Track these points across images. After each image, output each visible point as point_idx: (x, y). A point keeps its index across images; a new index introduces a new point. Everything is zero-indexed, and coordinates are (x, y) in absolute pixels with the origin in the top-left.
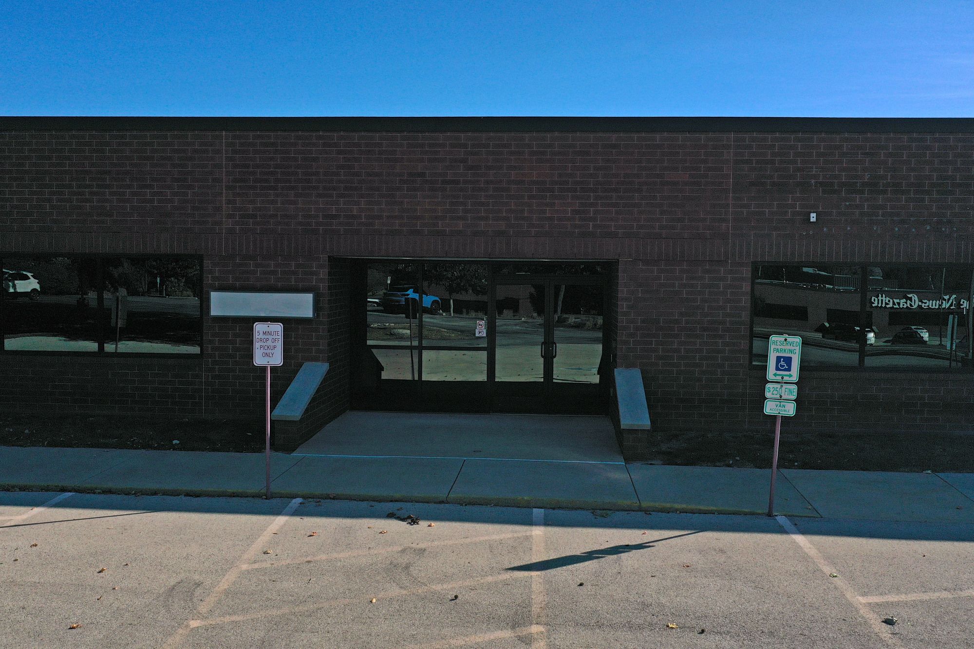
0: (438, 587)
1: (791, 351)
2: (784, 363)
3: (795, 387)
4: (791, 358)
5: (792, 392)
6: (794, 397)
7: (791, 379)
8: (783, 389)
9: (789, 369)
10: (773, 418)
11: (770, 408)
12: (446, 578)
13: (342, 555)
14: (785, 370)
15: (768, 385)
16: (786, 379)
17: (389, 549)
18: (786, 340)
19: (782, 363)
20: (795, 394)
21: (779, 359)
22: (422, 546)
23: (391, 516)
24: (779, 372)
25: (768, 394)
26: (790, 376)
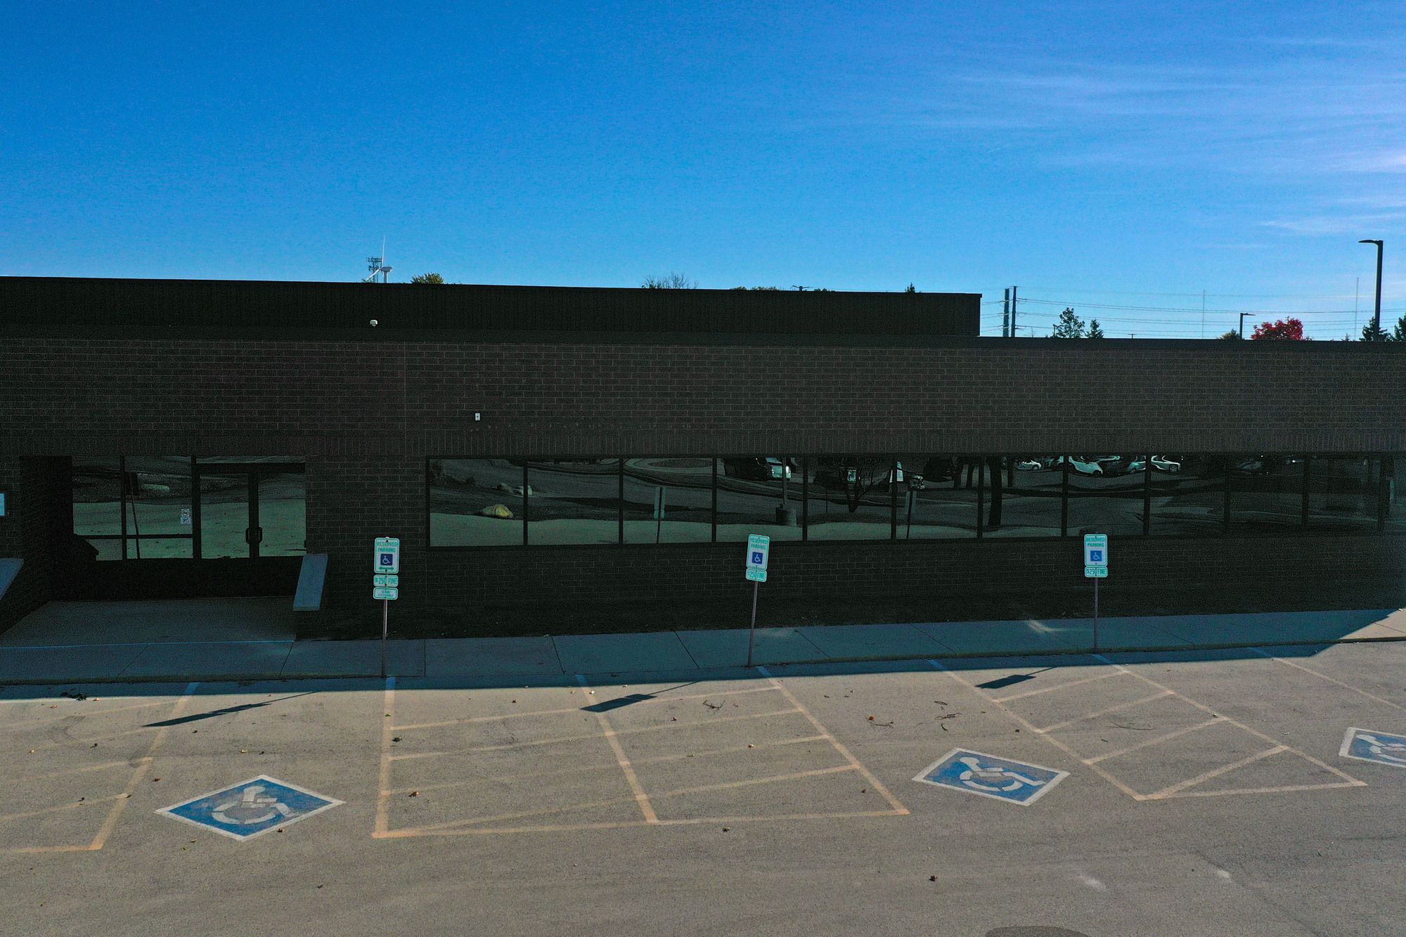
0: (85, 740)
1: (391, 550)
2: (387, 559)
3: (396, 577)
4: (392, 555)
5: (395, 581)
6: (396, 585)
7: (393, 571)
8: (388, 578)
9: (391, 564)
10: (382, 601)
11: (378, 594)
12: (94, 733)
13: (14, 725)
14: (388, 564)
15: (376, 577)
16: (389, 571)
17: (55, 719)
18: (387, 541)
19: (385, 559)
20: (397, 582)
21: (382, 556)
22: (83, 714)
23: (64, 695)
24: (382, 566)
25: (376, 584)
26: (392, 569)
